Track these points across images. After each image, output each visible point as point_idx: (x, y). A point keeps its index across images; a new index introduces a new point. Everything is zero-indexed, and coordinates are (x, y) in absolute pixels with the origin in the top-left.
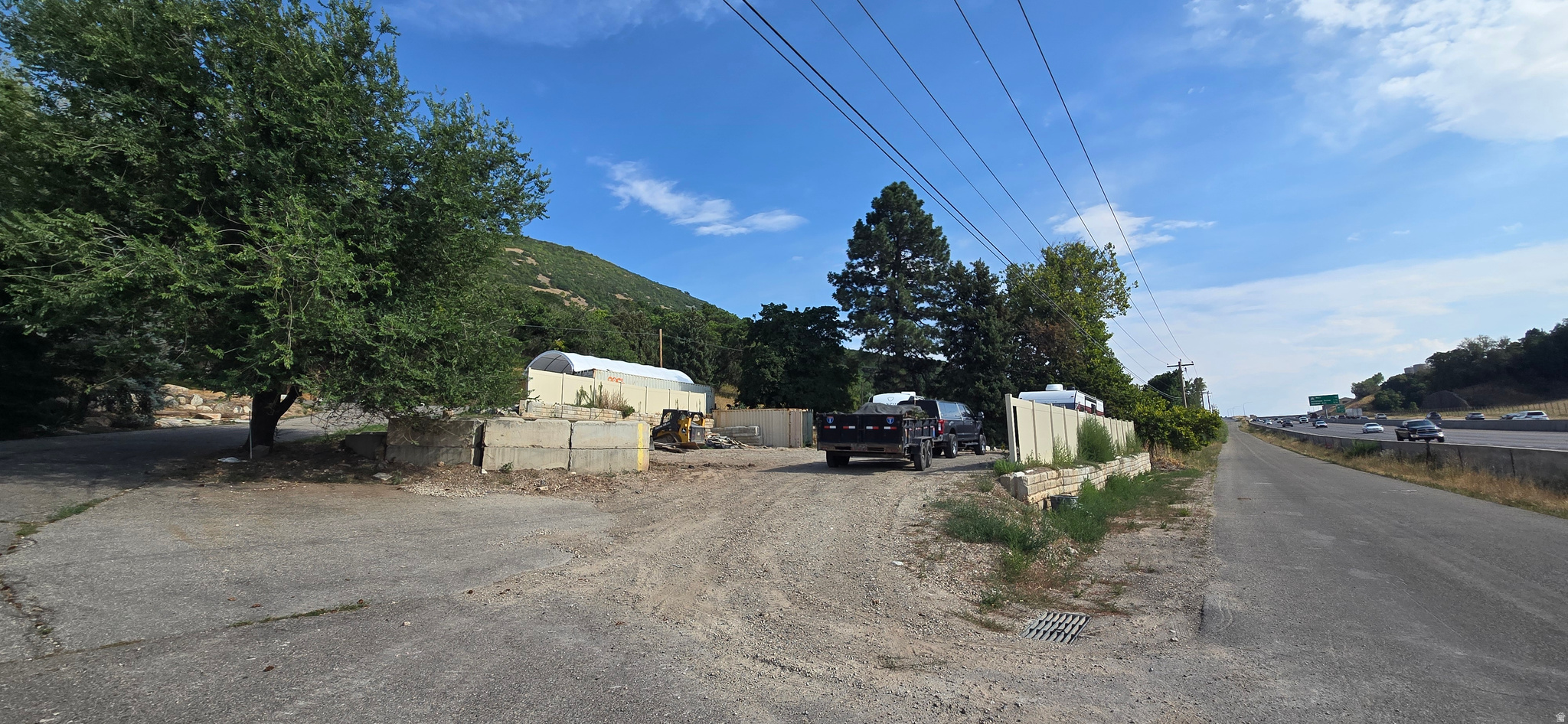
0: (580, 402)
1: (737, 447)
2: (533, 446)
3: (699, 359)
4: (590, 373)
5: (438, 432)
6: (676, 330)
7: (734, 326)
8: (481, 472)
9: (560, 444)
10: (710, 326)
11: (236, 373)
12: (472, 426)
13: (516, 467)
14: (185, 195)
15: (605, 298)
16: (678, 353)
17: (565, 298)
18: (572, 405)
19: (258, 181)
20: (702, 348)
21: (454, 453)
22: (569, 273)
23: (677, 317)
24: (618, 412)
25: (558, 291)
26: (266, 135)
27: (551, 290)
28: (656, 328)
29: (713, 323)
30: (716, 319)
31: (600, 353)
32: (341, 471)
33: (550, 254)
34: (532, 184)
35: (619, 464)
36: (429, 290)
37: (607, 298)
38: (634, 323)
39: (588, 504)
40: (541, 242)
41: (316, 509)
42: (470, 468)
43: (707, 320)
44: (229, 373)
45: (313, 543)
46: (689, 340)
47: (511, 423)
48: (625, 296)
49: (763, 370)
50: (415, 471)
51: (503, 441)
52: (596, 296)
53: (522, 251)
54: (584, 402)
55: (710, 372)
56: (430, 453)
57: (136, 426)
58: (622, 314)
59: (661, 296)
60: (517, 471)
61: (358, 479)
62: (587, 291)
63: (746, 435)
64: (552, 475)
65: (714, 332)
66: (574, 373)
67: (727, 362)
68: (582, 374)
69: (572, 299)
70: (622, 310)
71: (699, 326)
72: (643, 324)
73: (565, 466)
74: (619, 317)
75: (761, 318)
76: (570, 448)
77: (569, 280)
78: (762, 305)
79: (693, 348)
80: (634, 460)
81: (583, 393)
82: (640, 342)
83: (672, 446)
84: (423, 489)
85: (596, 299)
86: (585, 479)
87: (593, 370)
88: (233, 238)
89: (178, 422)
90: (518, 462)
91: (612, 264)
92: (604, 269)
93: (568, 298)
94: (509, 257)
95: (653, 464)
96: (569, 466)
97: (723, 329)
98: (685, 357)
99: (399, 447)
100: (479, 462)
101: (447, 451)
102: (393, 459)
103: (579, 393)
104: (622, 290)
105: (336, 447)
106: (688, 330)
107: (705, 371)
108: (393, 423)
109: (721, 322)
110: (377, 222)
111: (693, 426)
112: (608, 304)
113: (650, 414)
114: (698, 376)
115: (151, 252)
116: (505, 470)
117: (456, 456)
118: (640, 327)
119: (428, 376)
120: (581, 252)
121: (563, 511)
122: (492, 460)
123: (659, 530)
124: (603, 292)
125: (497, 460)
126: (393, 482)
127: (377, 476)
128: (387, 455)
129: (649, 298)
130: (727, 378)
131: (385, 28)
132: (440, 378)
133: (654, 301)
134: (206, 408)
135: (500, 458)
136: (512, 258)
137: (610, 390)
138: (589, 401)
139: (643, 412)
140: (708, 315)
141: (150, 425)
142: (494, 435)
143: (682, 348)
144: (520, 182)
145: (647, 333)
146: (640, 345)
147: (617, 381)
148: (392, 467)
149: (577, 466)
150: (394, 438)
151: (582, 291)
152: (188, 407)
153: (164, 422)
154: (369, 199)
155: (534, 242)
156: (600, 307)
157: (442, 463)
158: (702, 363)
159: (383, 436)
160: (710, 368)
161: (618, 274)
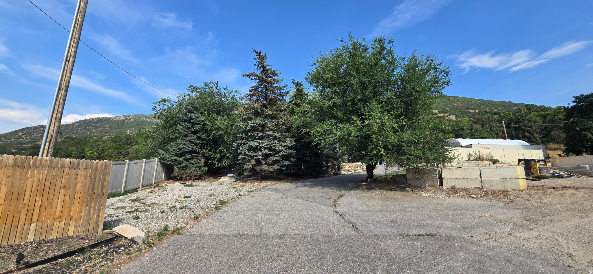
0: (470, 159)
1: (576, 177)
2: (463, 178)
3: (529, 132)
4: (470, 146)
5: (425, 173)
6: (511, 120)
7: (551, 112)
8: (443, 189)
9: (476, 177)
10: (533, 115)
11: (368, 158)
12: (436, 171)
13: (457, 187)
14: (349, 109)
15: (465, 113)
16: (514, 131)
17: (446, 117)
18: (466, 160)
19: (364, 101)
20: (530, 127)
21: (431, 181)
22: (446, 106)
23: (510, 114)
24: (490, 162)
25: (442, 115)
26: (364, 86)
27: (439, 115)
28: (500, 122)
29: (535, 113)
30: (536, 111)
31: (472, 137)
32: (395, 187)
34: (443, 74)
35: (509, 186)
36: (414, 123)
37: (466, 113)
38: (486, 121)
39: (502, 205)
41: (395, 200)
42: (438, 187)
43: (530, 112)
44: (366, 158)
45: (402, 211)
46: (521, 124)
47: (452, 169)
48: (475, 110)
49: (584, 133)
50: (418, 188)
51: (450, 176)
52: (460, 113)
54: (471, 159)
55: (538, 139)
56: (422, 181)
57: (338, 174)
58: (477, 118)
59: (494, 106)
60: (458, 188)
61: (401, 190)
62: (455, 112)
63: (580, 170)
64: (474, 190)
65: (536, 118)
66: (462, 147)
67: (549, 132)
68: (466, 147)
69: (449, 116)
70: (477, 116)
71: (525, 116)
72: (491, 121)
73: (480, 187)
74: (476, 120)
75: (575, 104)
76: (481, 179)
77: (446, 109)
78: (574, 97)
79: (524, 127)
80: (518, 184)
81: (470, 155)
82: (491, 129)
83: (530, 177)
84: (424, 194)
85: (460, 114)
86: (494, 193)
87: (471, 144)
88: (363, 120)
89: (345, 173)
90: (458, 185)
92: (461, 100)
93: (447, 116)
95: (529, 187)
96: (482, 186)
97: (542, 115)
98: (520, 133)
99: (411, 179)
100: (441, 184)
101: (428, 180)
102: (410, 183)
103: (469, 155)
104: (473, 108)
105: (390, 179)
106: (519, 119)
107: (534, 138)
108: (408, 170)
109: (539, 112)
110: (395, 104)
111: (540, 167)
112: (466, 115)
113: (508, 162)
114: (532, 141)
115: (345, 127)
116: (453, 188)
117: (432, 182)
118: (489, 122)
119: (420, 153)
120: (450, 96)
121: (490, 206)
122: (447, 184)
123: (557, 219)
124: (463, 111)
125: (448, 184)
126: (412, 191)
127: (407, 189)
128: (407, 182)
129: (487, 108)
130: (551, 140)
131: (390, 42)
132: (424, 154)
133: (491, 109)
134: (350, 168)
135: (450, 183)
137: (484, 153)
138: (474, 158)
139: (504, 161)
140: (530, 109)
141: (340, 174)
142: (445, 174)
143: (516, 129)
144: (438, 75)
145: (494, 124)
146: (491, 130)
147: (484, 148)
148: (410, 186)
149: (486, 186)
150: (409, 176)
151: (453, 112)
152: (346, 168)
153: (343, 173)
154: (393, 97)
156: (462, 117)
157: (427, 185)
158: (532, 134)
159: (404, 176)
160: (538, 136)
161: (469, 101)
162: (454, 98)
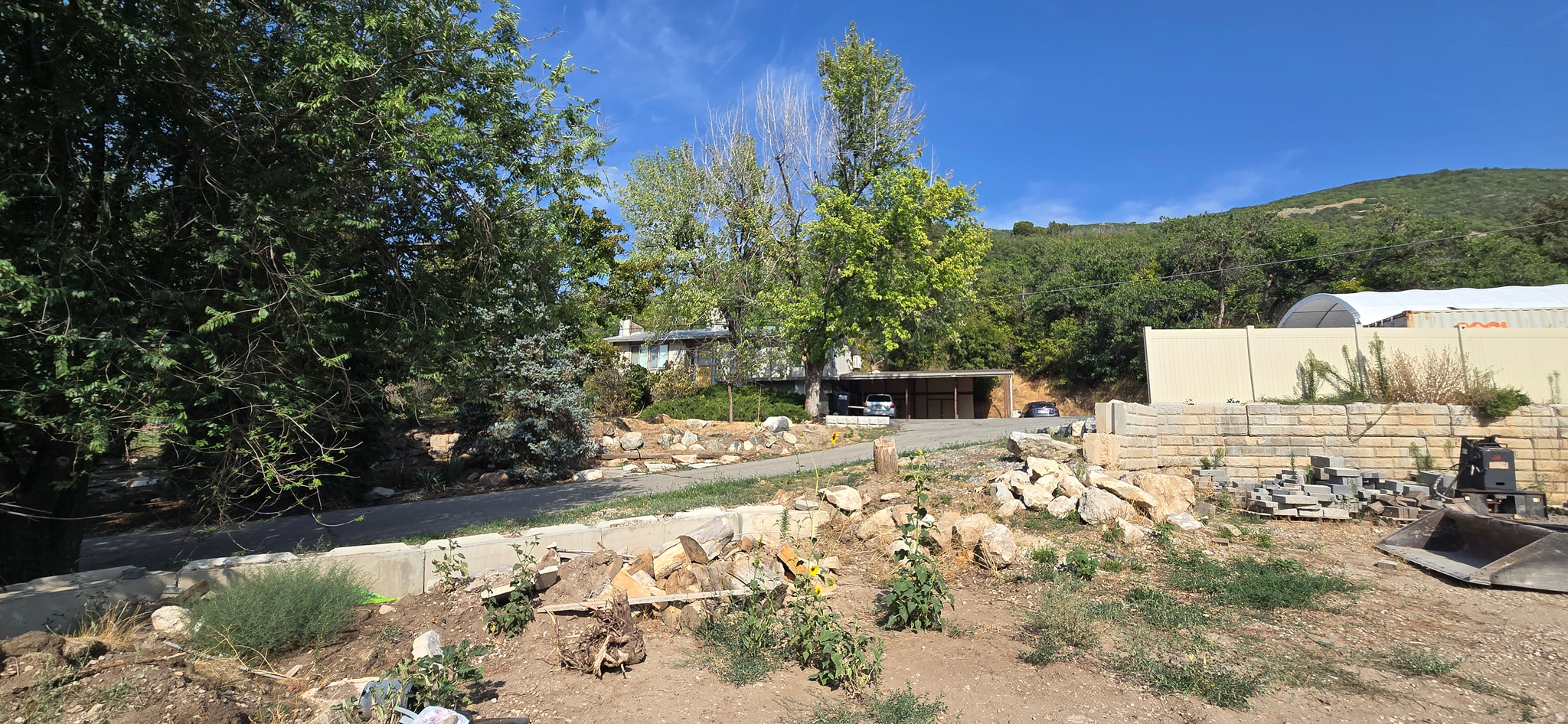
0: (1312, 389)
18: (1286, 403)
22: (1448, 205)
24: (1458, 409)
33: (1410, 190)
40: (1392, 180)
53: (1364, 200)
54: (1324, 389)
62: (1487, 221)
81: (1319, 368)
87: (1405, 315)
91: (1530, 170)
92: (1514, 181)
94: (1346, 212)
103: (1307, 367)
136: (1350, 212)
138: (1340, 388)
155: (1381, 183)
161: (1548, 181)
162: (1484, 175)
